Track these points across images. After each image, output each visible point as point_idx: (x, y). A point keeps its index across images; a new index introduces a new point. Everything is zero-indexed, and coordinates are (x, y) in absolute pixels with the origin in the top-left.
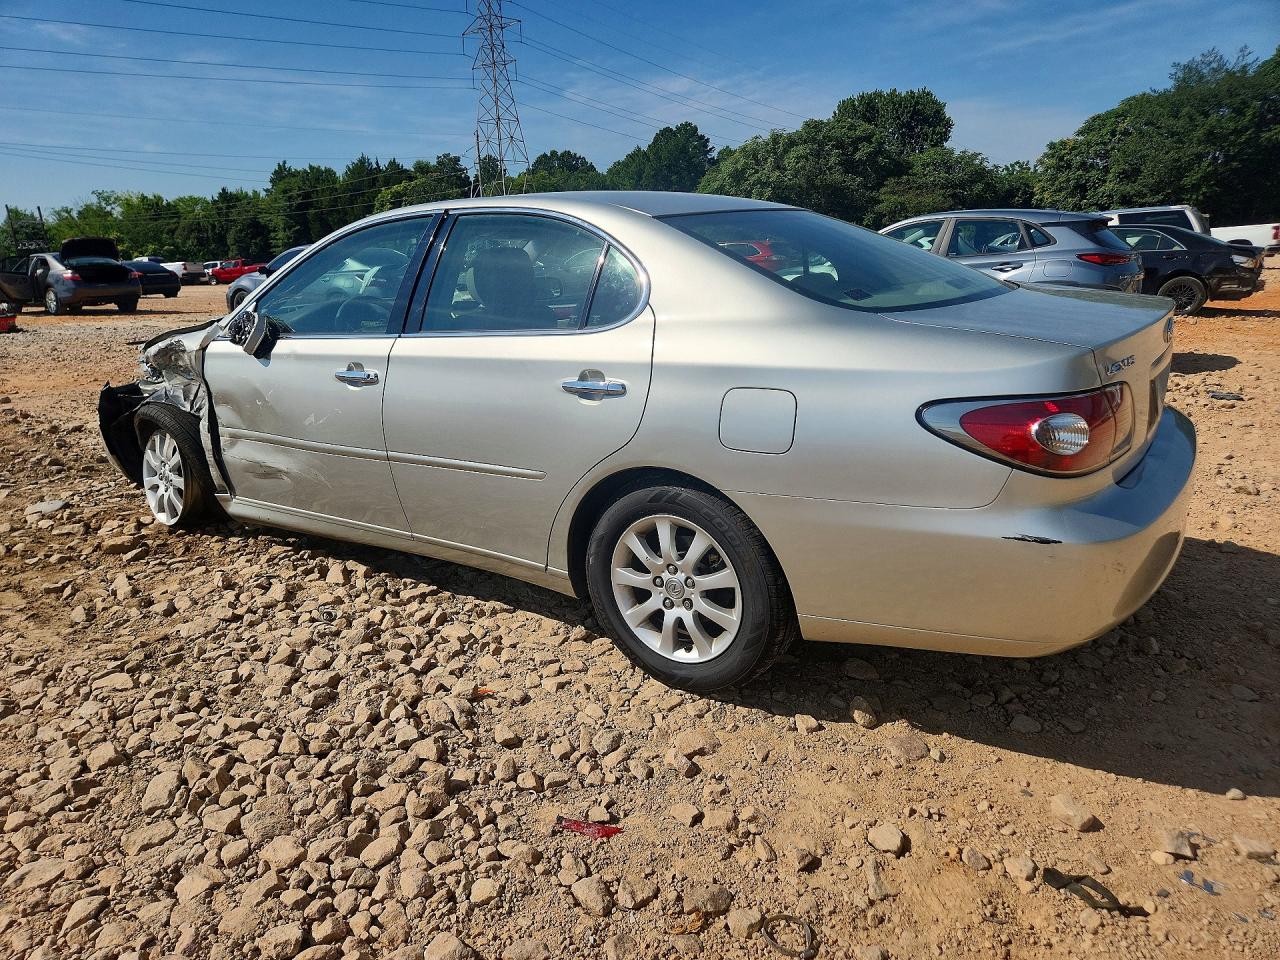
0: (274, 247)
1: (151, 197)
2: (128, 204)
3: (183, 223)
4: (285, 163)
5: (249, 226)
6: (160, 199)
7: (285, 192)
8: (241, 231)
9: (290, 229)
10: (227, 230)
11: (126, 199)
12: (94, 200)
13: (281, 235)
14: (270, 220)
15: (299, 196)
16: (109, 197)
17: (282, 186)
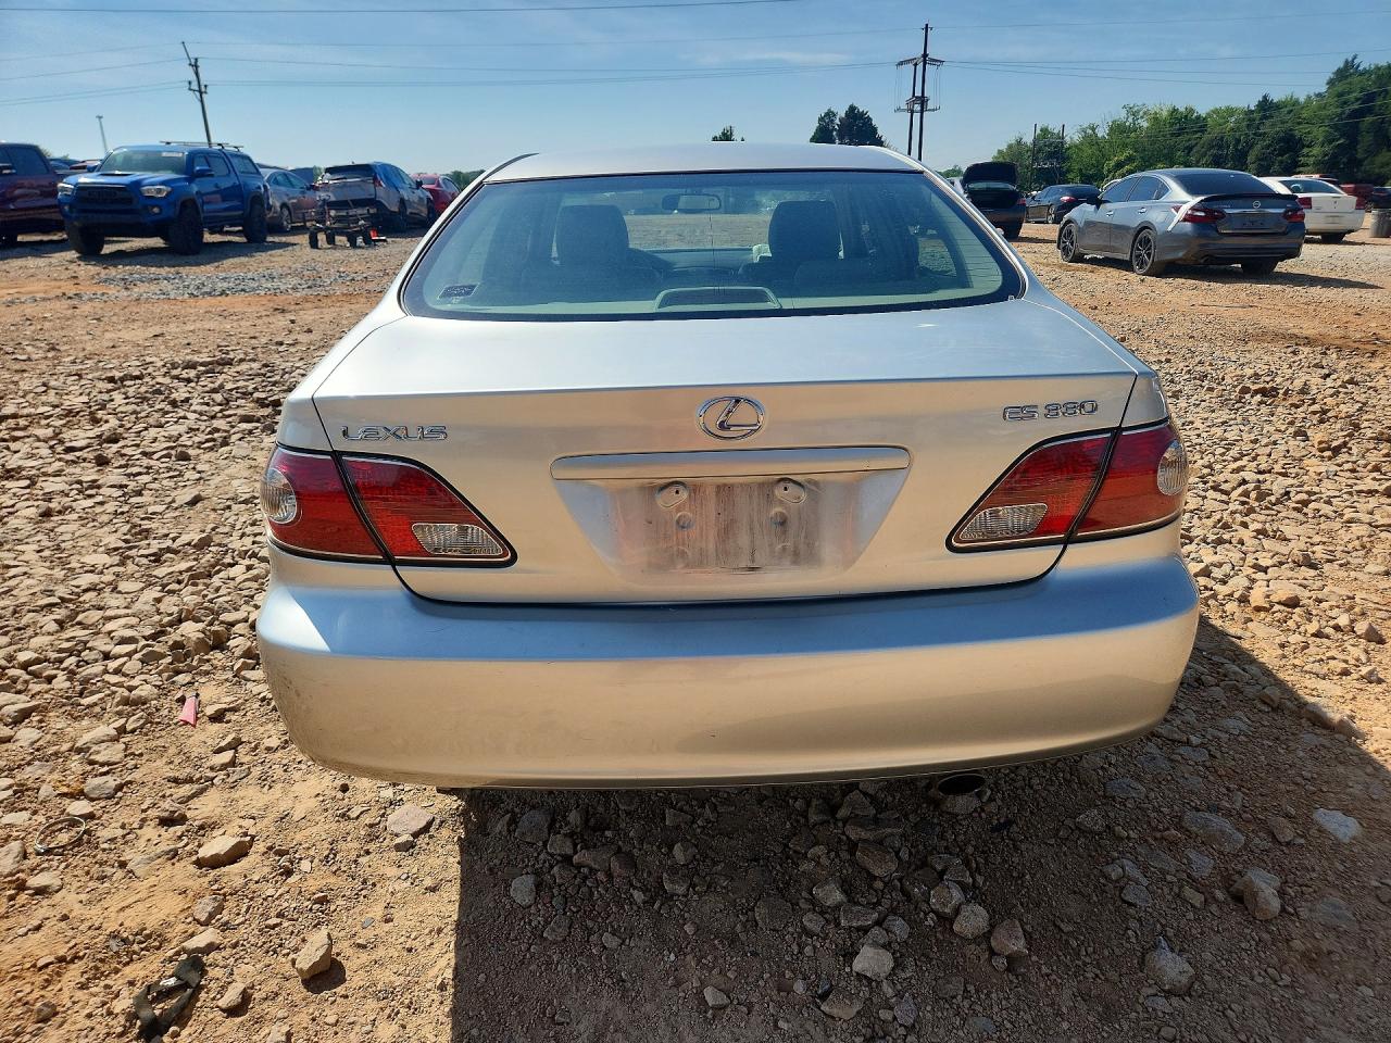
0: (1303, 166)
1: (1182, 109)
2: (1156, 119)
3: (1206, 137)
4: (1355, 57)
5: (1281, 140)
6: (1192, 111)
7: (1340, 95)
8: (1268, 146)
9: (1330, 142)
10: (1251, 147)
11: (1156, 113)
12: (1123, 114)
13: (1316, 151)
14: (1309, 133)
15: (1357, 100)
16: (1138, 112)
17: (1339, 88)
